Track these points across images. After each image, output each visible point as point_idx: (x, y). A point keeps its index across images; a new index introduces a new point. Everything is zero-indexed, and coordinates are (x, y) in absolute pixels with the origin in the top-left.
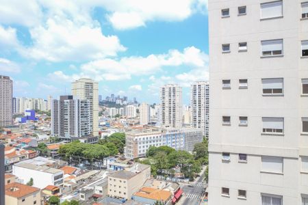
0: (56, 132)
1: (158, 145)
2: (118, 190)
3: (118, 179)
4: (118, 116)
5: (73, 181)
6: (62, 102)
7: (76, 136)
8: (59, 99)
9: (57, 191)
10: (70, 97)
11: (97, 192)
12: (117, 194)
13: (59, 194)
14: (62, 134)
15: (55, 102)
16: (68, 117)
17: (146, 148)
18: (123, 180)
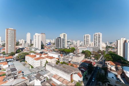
0: (56, 47)
1: (85, 50)
2: (76, 60)
3: (76, 57)
4: (71, 44)
5: (63, 57)
6: (58, 39)
7: (61, 48)
8: (57, 38)
9: (59, 59)
10: (60, 38)
11: (70, 60)
12: (76, 61)
13: (59, 60)
14: (58, 47)
15: (56, 39)
16: (59, 43)
17: (81, 51)
18: (77, 57)
